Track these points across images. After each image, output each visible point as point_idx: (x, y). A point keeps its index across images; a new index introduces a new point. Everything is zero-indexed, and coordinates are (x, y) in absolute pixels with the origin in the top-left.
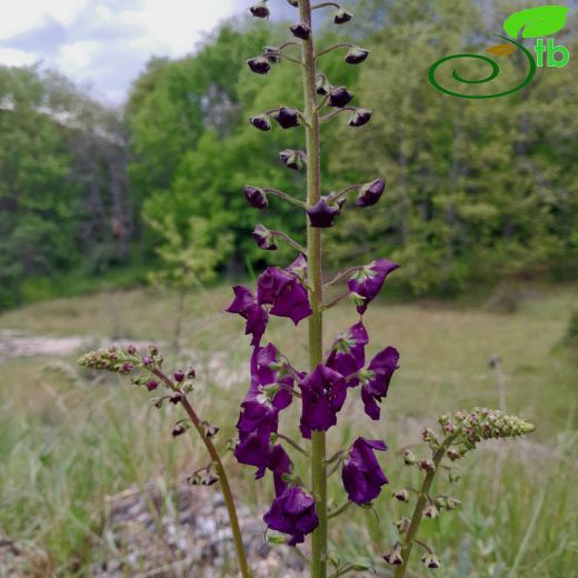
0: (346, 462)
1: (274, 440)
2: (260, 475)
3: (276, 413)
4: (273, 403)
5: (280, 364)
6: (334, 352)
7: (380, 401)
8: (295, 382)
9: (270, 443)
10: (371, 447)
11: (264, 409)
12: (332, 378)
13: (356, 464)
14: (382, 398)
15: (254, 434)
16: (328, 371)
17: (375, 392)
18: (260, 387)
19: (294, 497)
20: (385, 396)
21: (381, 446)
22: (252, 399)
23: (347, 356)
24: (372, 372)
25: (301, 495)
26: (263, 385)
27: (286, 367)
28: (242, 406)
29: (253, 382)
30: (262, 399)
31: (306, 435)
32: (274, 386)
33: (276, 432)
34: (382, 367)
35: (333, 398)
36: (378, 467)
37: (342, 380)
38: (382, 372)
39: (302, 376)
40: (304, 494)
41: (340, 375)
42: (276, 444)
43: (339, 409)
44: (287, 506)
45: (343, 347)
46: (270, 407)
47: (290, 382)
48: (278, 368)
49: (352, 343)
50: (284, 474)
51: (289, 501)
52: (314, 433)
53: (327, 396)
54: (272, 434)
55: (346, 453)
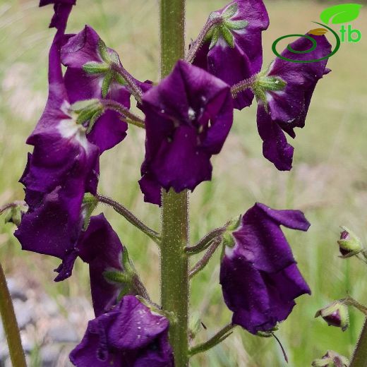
0: (229, 253)
1: (91, 206)
2: (64, 273)
3: (96, 156)
4: (90, 137)
5: (104, 66)
6: (205, 45)
7: (293, 135)
8: (132, 98)
9: (84, 214)
10: (278, 223)
11: (73, 149)
12: (205, 88)
13: (250, 256)
14: (296, 130)
15: (53, 196)
16: (198, 74)
17: (284, 116)
18: (66, 106)
19: (128, 316)
20: (302, 125)
21: (298, 220)
22: (48, 130)
23: (231, 50)
24: (279, 79)
25: (142, 312)
26: (71, 102)
27: (116, 70)
28: (30, 141)
29: (52, 96)
30: (69, 130)
31: (152, 197)
32: (92, 104)
33: (94, 192)
34: (298, 70)
35: (206, 127)
36: (291, 262)
37: (226, 91)
38: (299, 79)
39: (145, 86)
40: (147, 309)
41: (220, 83)
42: (96, 213)
43: (217, 150)
44: (114, 331)
45: (221, 34)
46: (84, 144)
47: (124, 97)
48: (102, 73)
49: (240, 27)
50: (111, 270)
51: (119, 323)
52: (166, 195)
53: (196, 123)
54: (88, 195)
55: (228, 235)
